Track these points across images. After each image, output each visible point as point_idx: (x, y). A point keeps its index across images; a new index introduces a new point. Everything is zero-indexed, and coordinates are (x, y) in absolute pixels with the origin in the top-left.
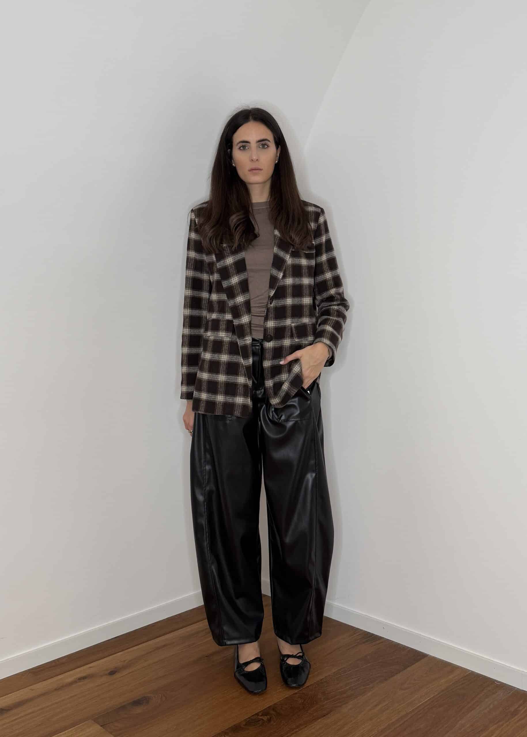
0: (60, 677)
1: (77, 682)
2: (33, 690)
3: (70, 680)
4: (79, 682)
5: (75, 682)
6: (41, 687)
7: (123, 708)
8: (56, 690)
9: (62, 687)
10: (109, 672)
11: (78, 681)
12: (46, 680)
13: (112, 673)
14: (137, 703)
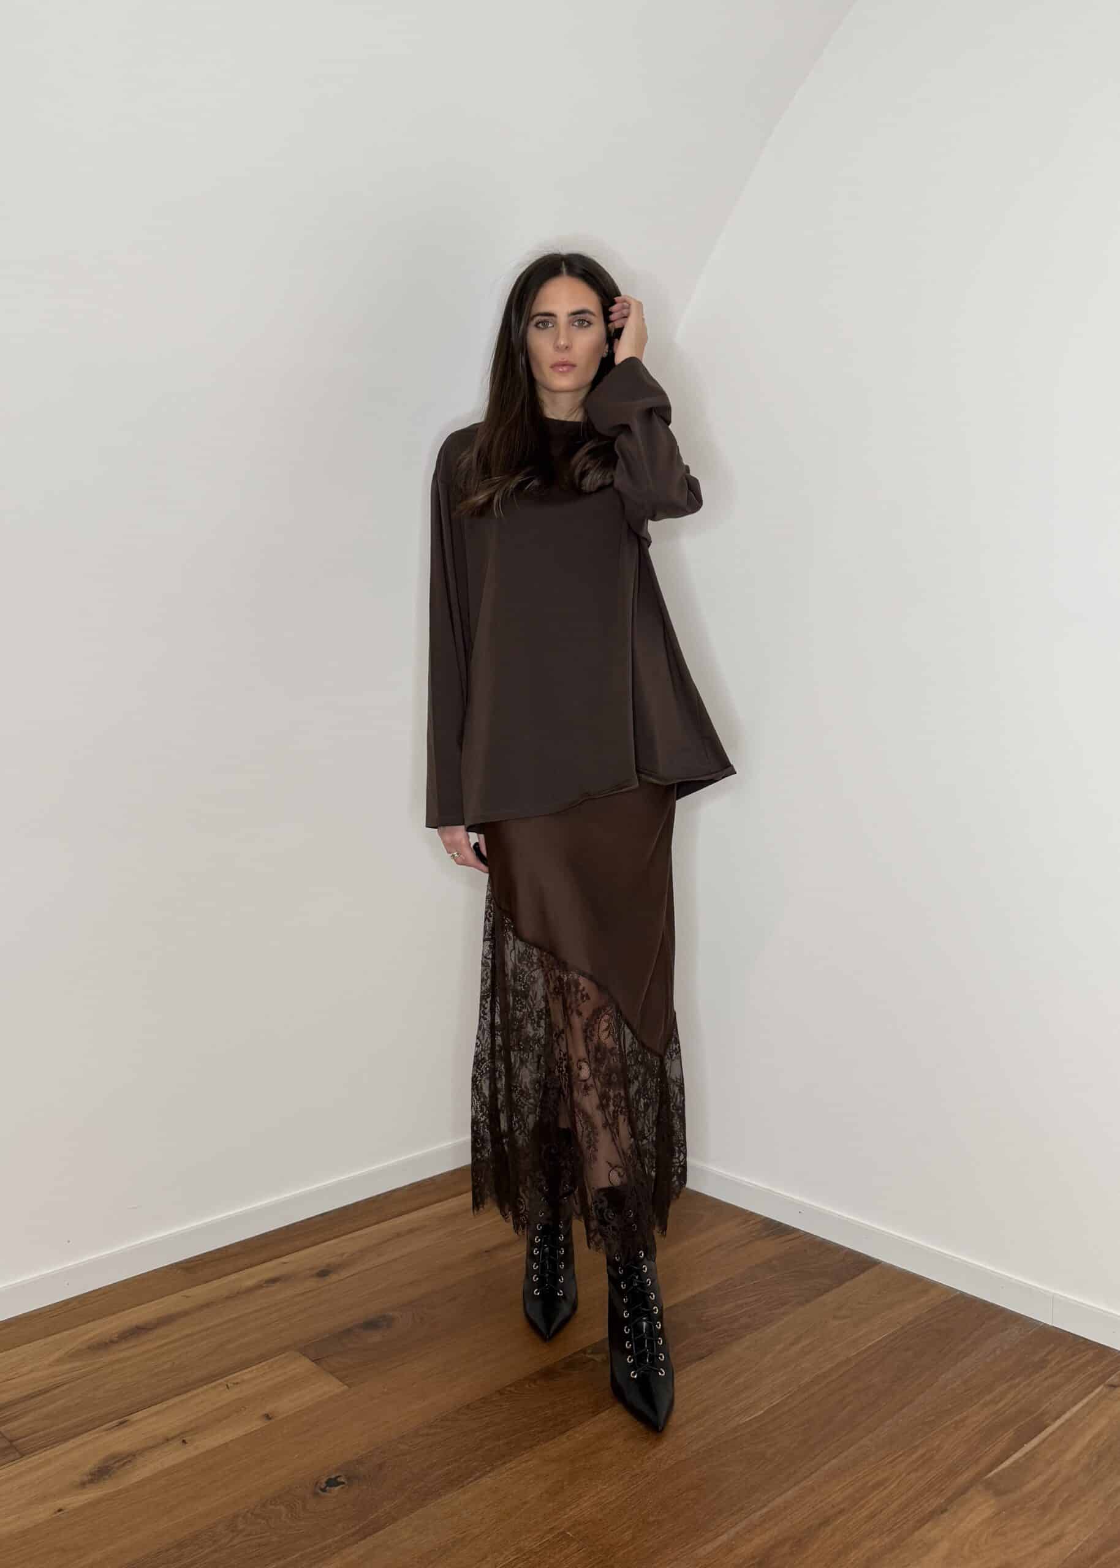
0: (233, 1277)
1: (264, 1287)
2: (187, 1297)
3: (250, 1283)
4: (267, 1287)
5: (259, 1286)
6: (200, 1292)
7: (348, 1332)
8: (228, 1298)
9: (238, 1293)
10: (317, 1271)
11: (265, 1285)
12: (207, 1282)
13: (323, 1273)
14: (371, 1325)
